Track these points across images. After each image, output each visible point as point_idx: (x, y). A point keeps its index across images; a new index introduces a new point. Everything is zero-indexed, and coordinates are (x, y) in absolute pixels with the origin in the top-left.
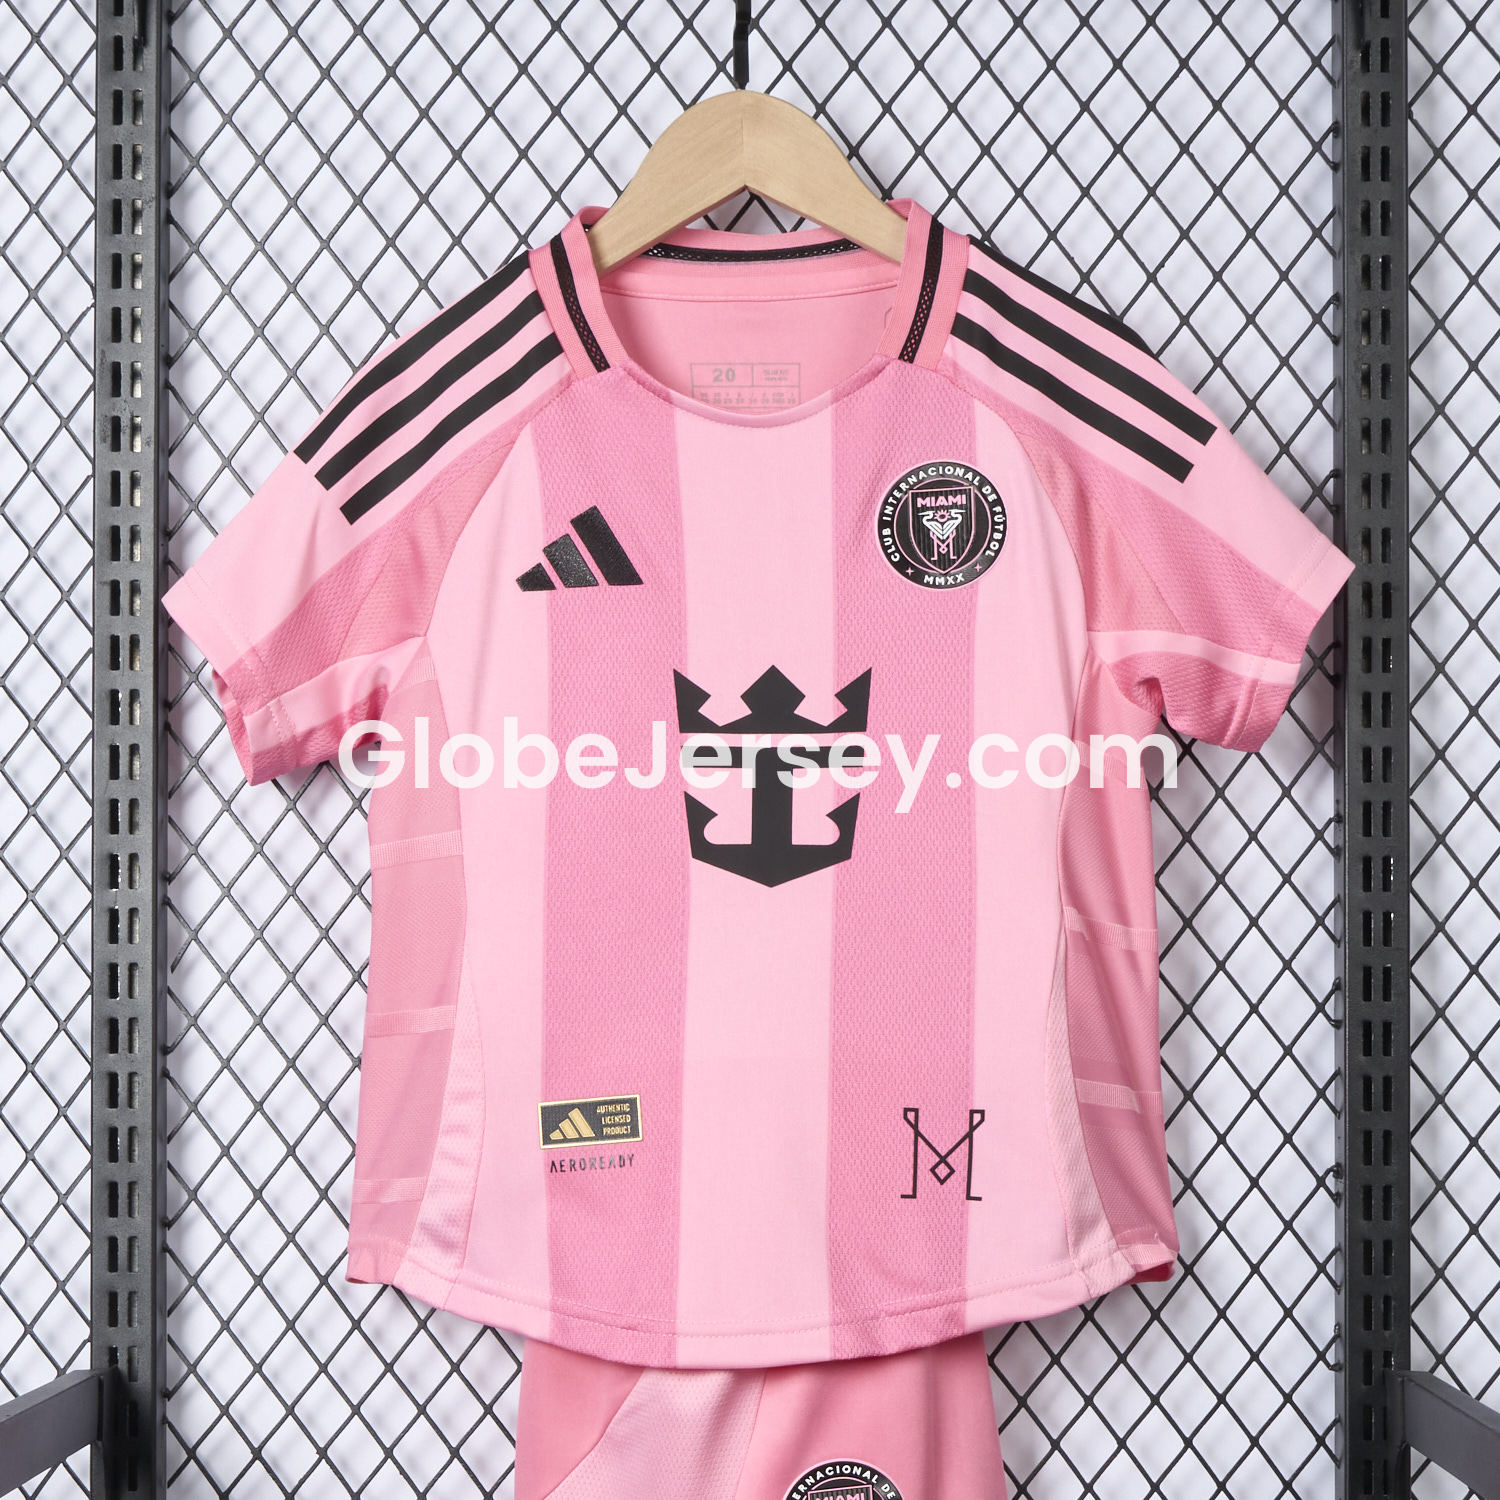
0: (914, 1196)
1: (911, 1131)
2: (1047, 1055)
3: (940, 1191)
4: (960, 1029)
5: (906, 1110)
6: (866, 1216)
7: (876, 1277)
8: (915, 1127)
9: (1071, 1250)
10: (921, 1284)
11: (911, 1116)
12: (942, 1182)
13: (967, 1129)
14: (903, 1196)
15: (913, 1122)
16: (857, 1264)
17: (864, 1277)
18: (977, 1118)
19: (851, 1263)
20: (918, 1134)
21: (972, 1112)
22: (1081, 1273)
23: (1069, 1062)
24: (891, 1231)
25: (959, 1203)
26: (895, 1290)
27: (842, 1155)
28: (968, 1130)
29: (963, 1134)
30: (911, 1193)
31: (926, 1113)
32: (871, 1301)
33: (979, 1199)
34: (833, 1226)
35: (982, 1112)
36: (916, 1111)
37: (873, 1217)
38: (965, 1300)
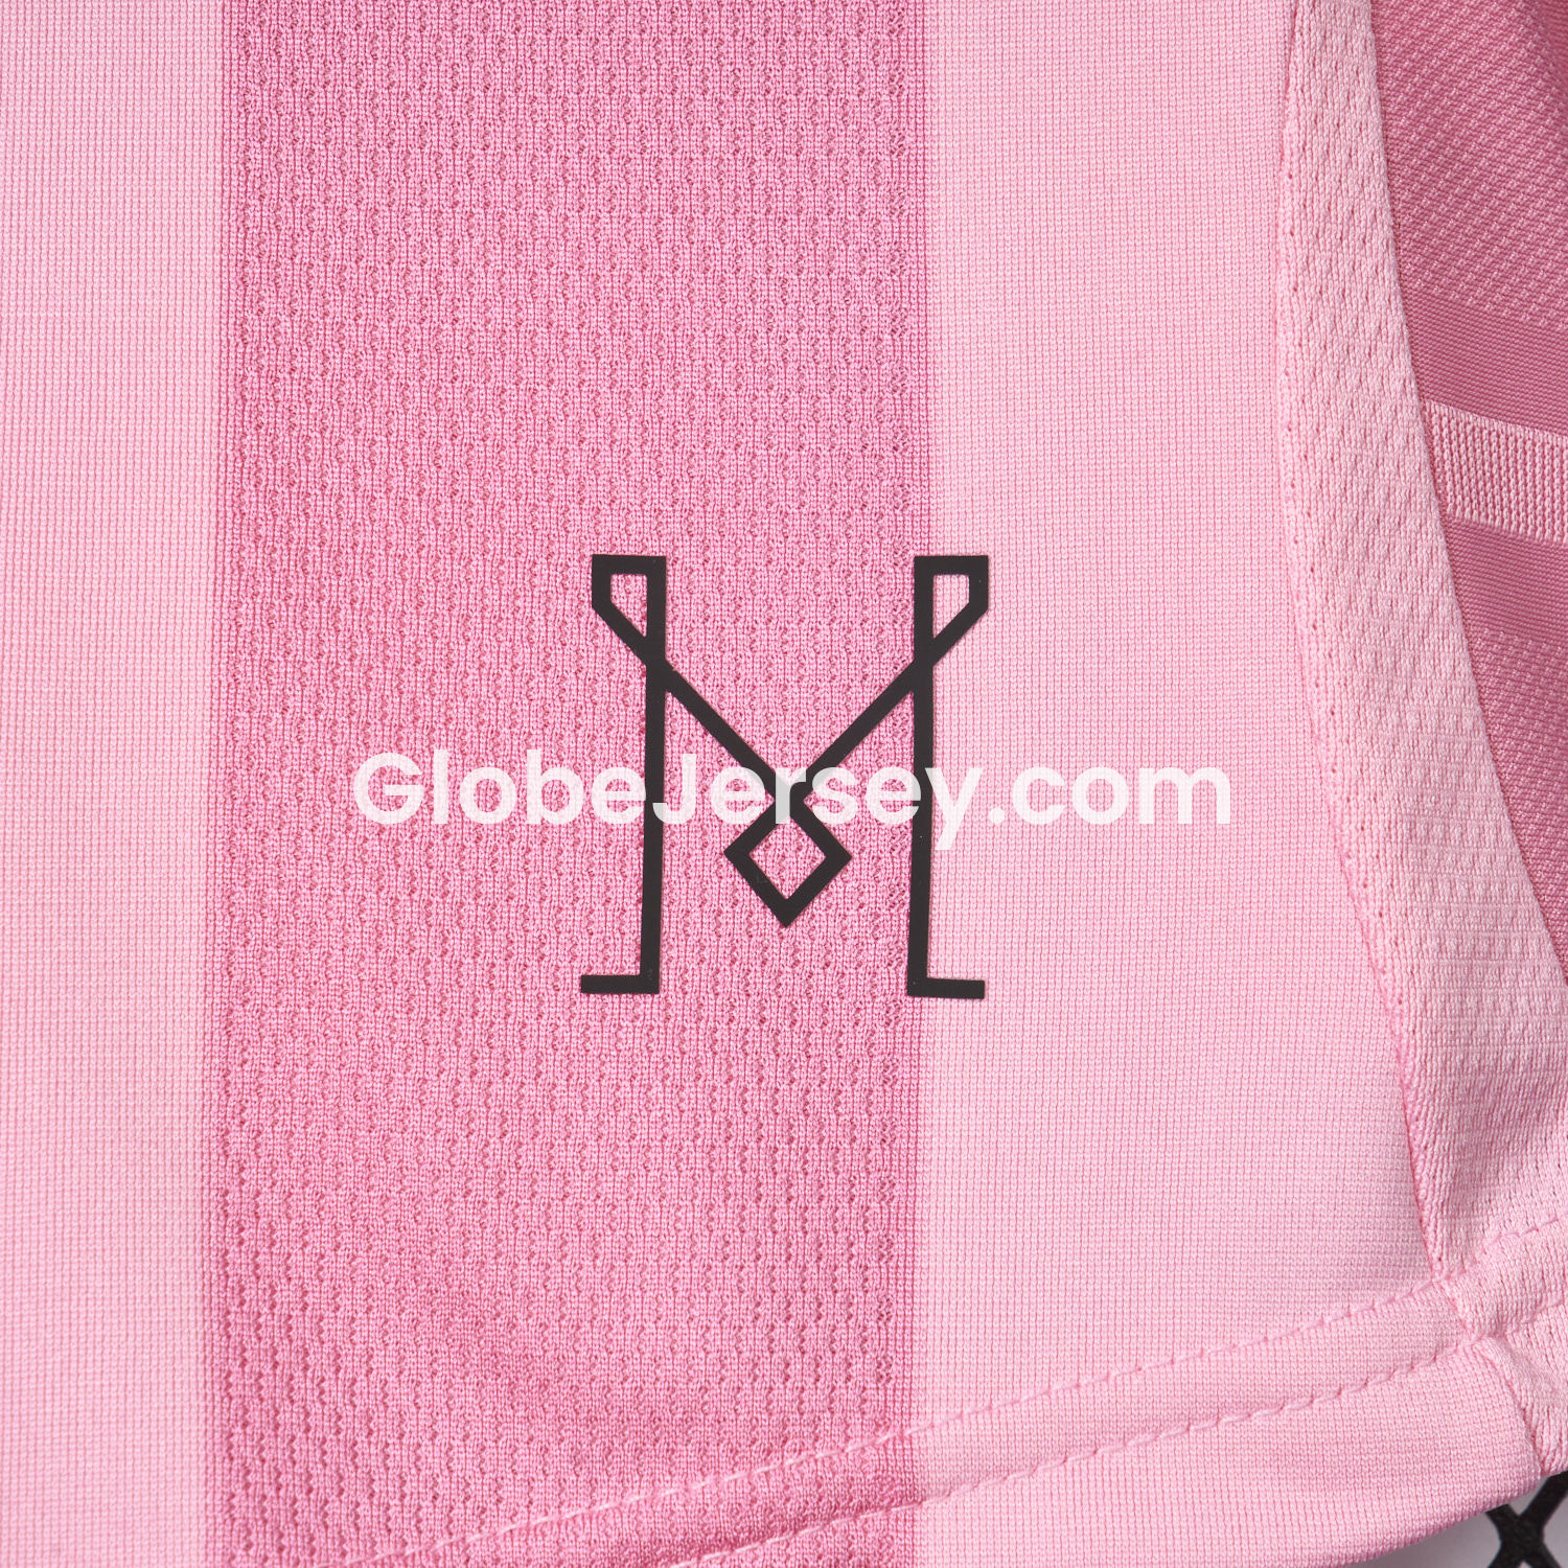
0: (646, 981)
1: (630, 667)
2: (1283, 286)
3: (779, 953)
4: (858, 171)
5: (605, 568)
6: (403, 1090)
7: (466, 1397)
8: (649, 645)
9: (1436, 1234)
10: (687, 1421)
11: (629, 594)
12: (787, 909)
13: (899, 651)
14: (592, 985)
15: (641, 625)
16: (367, 1328)
17: (401, 1395)
18: (951, 594)
19: (334, 1328)
20: (663, 681)
21: (927, 569)
22: (1490, 1349)
23: (1395, 322)
24: (531, 1156)
25: (872, 1015)
26: (559, 1454)
27: (280, 786)
28: (908, 656)
29: (888, 678)
30: (631, 968)
31: (703, 581)
32: (431, 1515)
33: (973, 990)
34: (238, 1140)
35: (975, 569)
36: (653, 569)
37: (439, 1091)
38: (913, 1497)
